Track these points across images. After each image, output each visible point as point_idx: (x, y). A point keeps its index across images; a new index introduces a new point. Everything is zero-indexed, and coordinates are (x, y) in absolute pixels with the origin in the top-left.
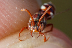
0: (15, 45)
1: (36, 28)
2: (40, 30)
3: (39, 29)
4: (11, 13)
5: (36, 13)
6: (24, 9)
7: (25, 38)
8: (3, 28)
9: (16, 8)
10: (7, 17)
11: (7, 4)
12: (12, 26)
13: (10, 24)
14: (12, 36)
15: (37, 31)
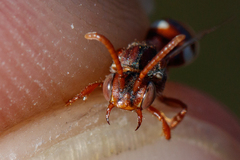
0: (63, 143)
1: (128, 98)
2: (139, 106)
3: (138, 102)
4: (56, 44)
5: (133, 44)
6: (97, 34)
7: (96, 121)
8: (27, 91)
9: (72, 27)
10: (41, 56)
11: (42, 15)
12: (55, 84)
13: (49, 79)
14: (55, 115)
15: (129, 107)
